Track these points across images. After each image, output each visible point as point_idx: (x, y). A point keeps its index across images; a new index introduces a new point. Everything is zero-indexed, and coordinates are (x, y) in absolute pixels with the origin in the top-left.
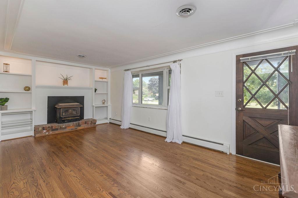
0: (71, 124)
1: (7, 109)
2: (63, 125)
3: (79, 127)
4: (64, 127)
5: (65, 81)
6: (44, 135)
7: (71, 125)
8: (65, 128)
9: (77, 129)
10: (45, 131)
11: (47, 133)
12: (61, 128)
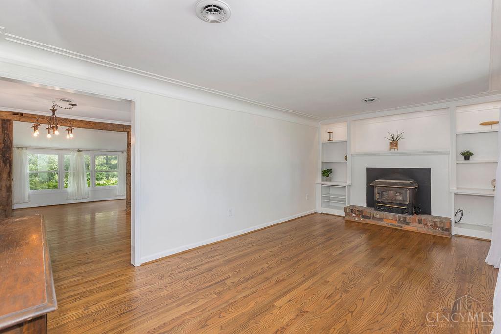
0: (390, 215)
1: (330, 181)
2: (378, 214)
3: (406, 226)
4: (378, 216)
5: (394, 143)
6: (353, 219)
7: (390, 218)
8: (381, 219)
9: (402, 227)
10: (354, 215)
11: (357, 219)
12: (373, 217)
